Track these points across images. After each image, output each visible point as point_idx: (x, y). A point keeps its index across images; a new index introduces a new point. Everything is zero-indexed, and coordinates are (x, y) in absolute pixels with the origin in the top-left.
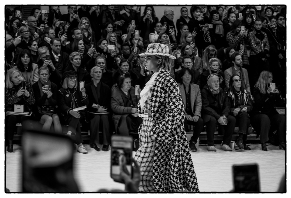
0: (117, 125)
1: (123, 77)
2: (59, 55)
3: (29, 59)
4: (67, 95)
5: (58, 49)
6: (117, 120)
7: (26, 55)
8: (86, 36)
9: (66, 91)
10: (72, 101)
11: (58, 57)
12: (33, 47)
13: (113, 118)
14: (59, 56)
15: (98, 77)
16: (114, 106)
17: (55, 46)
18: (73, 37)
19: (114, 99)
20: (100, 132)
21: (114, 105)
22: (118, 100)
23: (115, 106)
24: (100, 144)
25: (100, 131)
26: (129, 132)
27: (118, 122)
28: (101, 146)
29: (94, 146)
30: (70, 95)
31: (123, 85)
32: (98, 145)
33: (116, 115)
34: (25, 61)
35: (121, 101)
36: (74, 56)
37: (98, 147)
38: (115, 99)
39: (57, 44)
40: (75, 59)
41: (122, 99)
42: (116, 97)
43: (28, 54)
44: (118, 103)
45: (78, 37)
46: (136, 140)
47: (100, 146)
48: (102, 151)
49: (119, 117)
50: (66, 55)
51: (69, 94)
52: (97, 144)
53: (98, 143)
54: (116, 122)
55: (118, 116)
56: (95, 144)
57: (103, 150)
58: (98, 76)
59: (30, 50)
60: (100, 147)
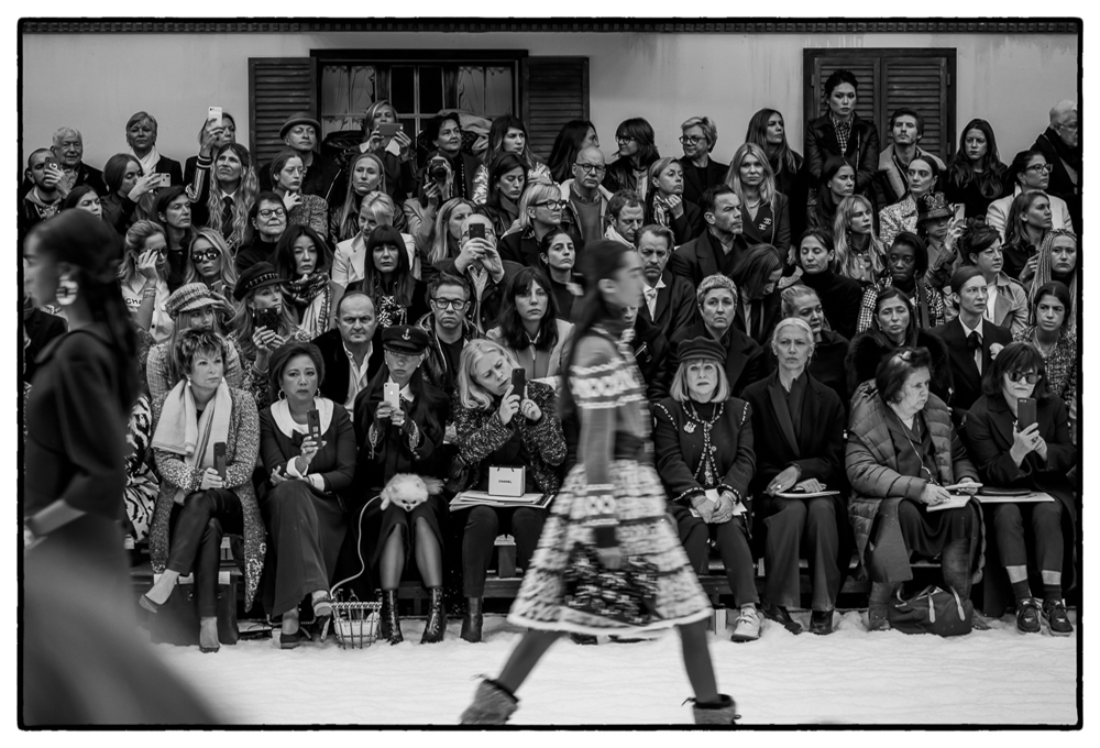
0: (865, 536)
1: (904, 363)
2: (661, 284)
3: (544, 299)
4: (689, 428)
5: (654, 264)
6: (867, 517)
7: (535, 286)
8: (753, 213)
9: (683, 411)
10: (705, 450)
11: (654, 292)
12: (555, 253)
13: (850, 508)
14: (660, 290)
15: (788, 359)
16: (860, 468)
17: (644, 253)
18: (707, 218)
19: (858, 438)
20: (801, 565)
21: (859, 462)
22: (876, 444)
23: (865, 465)
24: (802, 607)
25: (802, 557)
26: (913, 560)
27: (868, 523)
28: (805, 614)
29: (780, 616)
30: (700, 427)
31: (902, 394)
32: (793, 612)
33: (861, 499)
34: (531, 308)
35: (887, 446)
36: (707, 291)
37: (795, 618)
38: (862, 439)
39: (652, 247)
40: (711, 303)
41: (889, 441)
42: (866, 433)
43: (540, 282)
44: (874, 456)
45: (726, 219)
46: (935, 592)
47: (800, 614)
48: (806, 636)
49: (873, 505)
50: (685, 287)
51: (694, 421)
52: (789, 608)
53: (794, 606)
54: (863, 526)
55: (868, 500)
56: (783, 609)
57: (811, 630)
58: (790, 356)
59: (546, 268)
60: (801, 618)
